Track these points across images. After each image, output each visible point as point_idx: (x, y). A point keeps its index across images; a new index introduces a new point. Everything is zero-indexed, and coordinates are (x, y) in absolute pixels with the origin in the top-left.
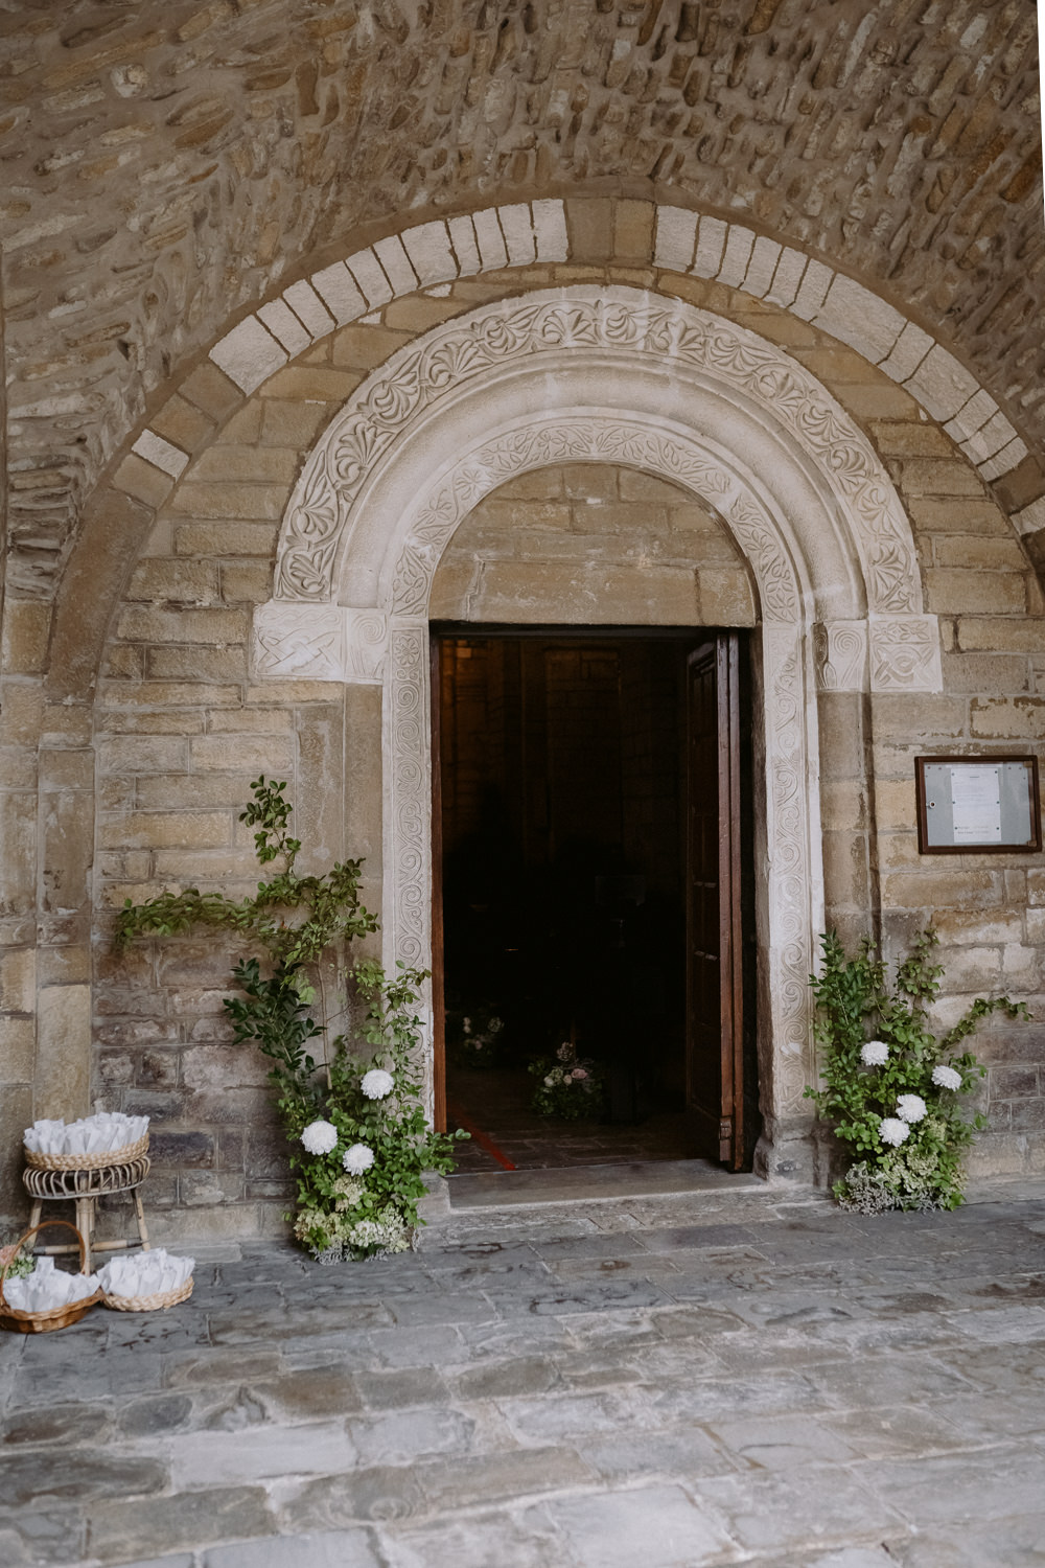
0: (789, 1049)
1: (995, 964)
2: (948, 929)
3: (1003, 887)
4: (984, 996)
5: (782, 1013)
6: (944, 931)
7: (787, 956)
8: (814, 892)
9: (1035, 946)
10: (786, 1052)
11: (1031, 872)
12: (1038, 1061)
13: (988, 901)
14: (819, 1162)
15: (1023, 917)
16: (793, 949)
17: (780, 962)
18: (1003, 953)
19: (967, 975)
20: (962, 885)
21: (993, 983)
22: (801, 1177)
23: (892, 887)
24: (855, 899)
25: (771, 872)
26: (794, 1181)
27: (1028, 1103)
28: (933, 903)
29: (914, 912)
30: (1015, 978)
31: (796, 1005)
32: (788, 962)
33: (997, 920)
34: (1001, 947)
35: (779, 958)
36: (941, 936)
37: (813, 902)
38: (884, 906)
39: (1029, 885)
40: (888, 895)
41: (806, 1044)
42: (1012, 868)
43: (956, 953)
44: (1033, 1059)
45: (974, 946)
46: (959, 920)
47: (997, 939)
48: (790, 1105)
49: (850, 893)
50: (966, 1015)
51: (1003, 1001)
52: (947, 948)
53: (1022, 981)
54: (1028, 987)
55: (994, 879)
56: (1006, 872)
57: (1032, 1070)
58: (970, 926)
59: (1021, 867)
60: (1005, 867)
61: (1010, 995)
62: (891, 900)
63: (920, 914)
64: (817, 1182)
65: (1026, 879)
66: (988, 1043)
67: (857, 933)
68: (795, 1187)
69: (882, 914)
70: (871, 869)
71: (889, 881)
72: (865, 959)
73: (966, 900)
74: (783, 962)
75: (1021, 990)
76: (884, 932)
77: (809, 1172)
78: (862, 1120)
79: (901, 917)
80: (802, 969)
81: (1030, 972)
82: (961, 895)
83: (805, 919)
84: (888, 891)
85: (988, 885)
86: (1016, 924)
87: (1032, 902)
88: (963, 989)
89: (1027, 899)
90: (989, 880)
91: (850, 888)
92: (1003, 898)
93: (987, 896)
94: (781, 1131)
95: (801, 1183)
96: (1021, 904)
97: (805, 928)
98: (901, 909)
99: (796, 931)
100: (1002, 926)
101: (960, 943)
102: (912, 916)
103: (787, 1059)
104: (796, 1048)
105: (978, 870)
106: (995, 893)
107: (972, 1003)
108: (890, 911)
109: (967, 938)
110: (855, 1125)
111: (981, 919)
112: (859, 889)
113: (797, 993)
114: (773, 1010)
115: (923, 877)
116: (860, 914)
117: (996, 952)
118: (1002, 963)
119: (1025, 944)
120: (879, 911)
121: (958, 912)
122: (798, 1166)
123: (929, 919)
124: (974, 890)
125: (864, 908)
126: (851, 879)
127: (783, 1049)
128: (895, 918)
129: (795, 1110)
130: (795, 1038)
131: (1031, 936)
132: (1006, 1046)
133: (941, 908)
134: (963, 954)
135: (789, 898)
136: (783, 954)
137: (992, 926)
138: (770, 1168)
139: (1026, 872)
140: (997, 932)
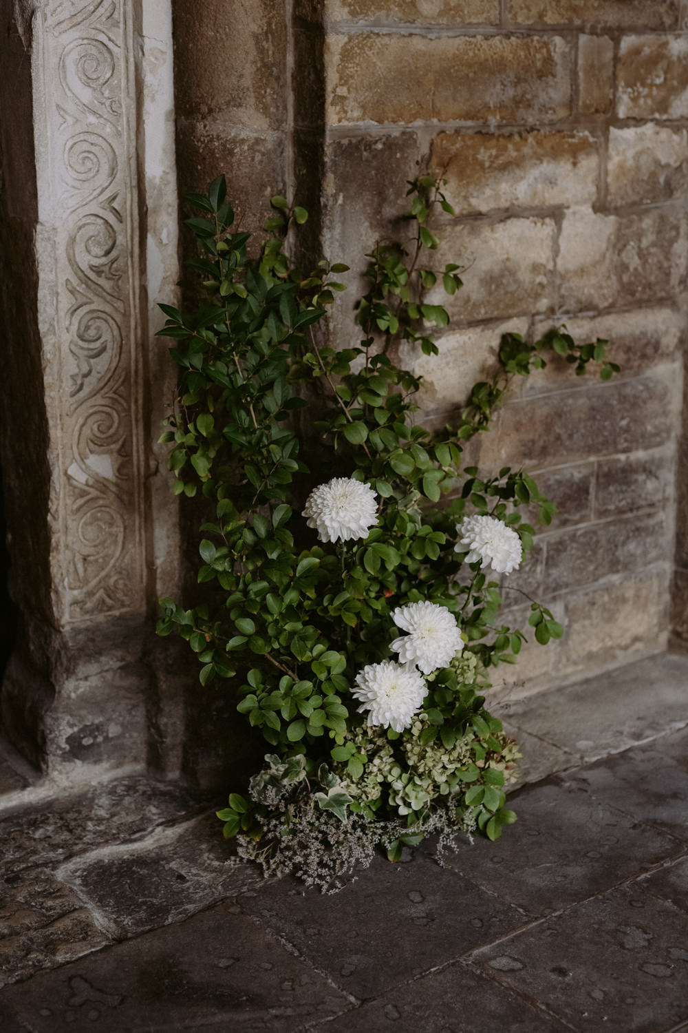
0: (86, 470)
1: (542, 255)
2: (461, 176)
3: (574, 74)
4: (517, 326)
5: (68, 386)
6: (453, 183)
7: (80, 248)
8: (149, 79)
9: (617, 211)
10: (80, 477)
11: (628, 42)
12: (598, 451)
13: (544, 109)
14: (163, 721)
15: (600, 148)
16: (97, 228)
17: (63, 261)
18: (560, 229)
19: (493, 281)
20: (492, 68)
21: (537, 296)
22: (118, 751)
23: (351, 68)
24: (260, 98)
25: (38, 22)
26: (105, 765)
27: (573, 538)
28: (436, 113)
29: (396, 134)
30: (575, 283)
31: (102, 365)
32: (84, 260)
33: (555, 154)
34: (556, 214)
35: (61, 252)
36: (448, 191)
37: (148, 105)
38: (333, 118)
39: (621, 74)
40: (342, 91)
41: (124, 453)
42: (593, 32)
43: (474, 231)
44: (591, 449)
45: (509, 214)
46: (484, 155)
47: (552, 197)
48: (90, 594)
49: (247, 82)
50: (483, 370)
51: (551, 336)
52: (458, 220)
53: (587, 288)
54: (596, 301)
55: (557, 57)
56: (583, 39)
57: (585, 472)
58: (504, 167)
59: (608, 31)
60: (581, 30)
61: (564, 320)
62: (350, 104)
63: (408, 139)
64: (155, 760)
65: (616, 59)
66: (518, 427)
67: (263, 186)
68: (106, 778)
69: (328, 140)
70: (298, 20)
71: (346, 55)
72: (277, 252)
73: (501, 107)
74: (72, 261)
75: (587, 308)
76: (330, 184)
77: (136, 740)
78: (305, 672)
79: (369, 146)
80: (116, 276)
81: (603, 269)
82: (496, 93)
83: (123, 149)
84: (344, 80)
85: (545, 71)
86: (589, 163)
87: (622, 112)
88: (482, 313)
89: (612, 104)
90: (549, 60)
91: (249, 70)
92: (571, 103)
93: (543, 97)
94: (74, 660)
95: (119, 765)
96: (601, 117)
97: (125, 175)
98: (370, 126)
99: (103, 179)
100: (562, 168)
101: (484, 208)
102: (391, 145)
103: (83, 493)
104: (103, 465)
105: (529, 32)
106: (556, 92)
107: (496, 343)
108: (345, 133)
109: (497, 197)
110: (284, 681)
111: (526, 150)
112: (267, 71)
113: (107, 337)
114: (47, 379)
115: (418, 44)
116: (271, 137)
117: (549, 226)
118: (556, 251)
119: (600, 207)
120: (320, 130)
121: (484, 135)
122: (113, 730)
123: (425, 150)
124: (518, 81)
125: (277, 124)
126: (251, 45)
127: (73, 470)
128: (355, 147)
129: (101, 606)
130: (99, 443)
131: (612, 189)
132: (548, 427)
133: (452, 124)
134: (486, 232)
135: (86, 95)
136: (73, 240)
137: (547, 167)
138: (51, 748)
139: (617, 41)
140: (552, 182)
